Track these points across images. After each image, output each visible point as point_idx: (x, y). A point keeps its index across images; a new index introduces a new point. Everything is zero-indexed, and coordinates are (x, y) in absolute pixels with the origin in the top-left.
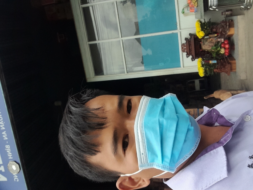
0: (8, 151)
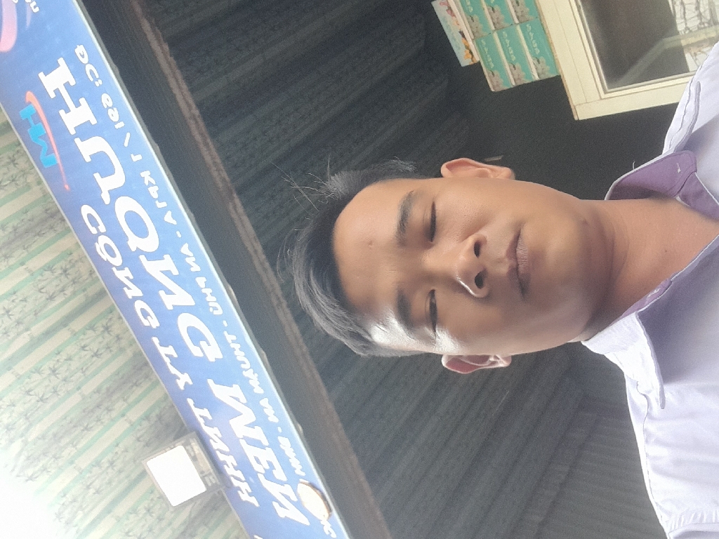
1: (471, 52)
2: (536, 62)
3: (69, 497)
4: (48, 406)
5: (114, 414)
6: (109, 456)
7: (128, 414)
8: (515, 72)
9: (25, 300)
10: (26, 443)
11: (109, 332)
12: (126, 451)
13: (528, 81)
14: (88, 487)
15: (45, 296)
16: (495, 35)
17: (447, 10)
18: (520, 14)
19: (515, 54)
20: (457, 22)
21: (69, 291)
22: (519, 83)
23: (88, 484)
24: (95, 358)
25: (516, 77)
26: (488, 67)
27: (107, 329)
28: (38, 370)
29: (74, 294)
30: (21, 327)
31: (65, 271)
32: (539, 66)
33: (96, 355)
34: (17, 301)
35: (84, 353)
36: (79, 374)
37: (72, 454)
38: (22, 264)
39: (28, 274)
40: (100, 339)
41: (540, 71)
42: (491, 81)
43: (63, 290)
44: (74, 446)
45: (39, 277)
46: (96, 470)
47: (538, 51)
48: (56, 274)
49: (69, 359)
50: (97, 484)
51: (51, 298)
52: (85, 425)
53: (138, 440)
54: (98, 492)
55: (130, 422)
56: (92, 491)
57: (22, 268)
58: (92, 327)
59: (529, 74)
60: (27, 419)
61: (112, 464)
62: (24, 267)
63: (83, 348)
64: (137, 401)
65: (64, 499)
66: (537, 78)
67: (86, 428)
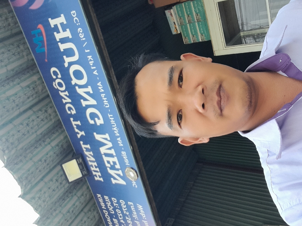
0: (124, 158)
1: (177, 30)
2: (201, 35)
3: (31, 171)
4: (25, 137)
5: (46, 143)
6: (45, 158)
7: (51, 144)
8: (193, 38)
9: (20, 97)
10: (17, 150)
11: (47, 112)
12: (50, 157)
13: (197, 42)
14: (37, 169)
15: (27, 97)
16: (188, 25)
17: (170, 14)
18: (198, 19)
19: (194, 32)
20: (173, 19)
21: (34, 96)
22: (194, 42)
23: (37, 167)
24: (42, 122)
25: (194, 40)
26: (184, 35)
27: (46, 111)
28: (22, 124)
29: (36, 97)
30: (18, 107)
31: (34, 88)
32: (202, 37)
33: (42, 120)
34: (17, 97)
35: (38, 119)
36: (37, 126)
37: (31, 156)
38: (19, 84)
39: (20, 88)
40: (44, 115)
41: (202, 39)
42: (185, 40)
43: (32, 96)
44: (32, 153)
45: (25, 90)
46: (40, 163)
47: (202, 32)
48: (31, 89)
49: (33, 121)
50: (40, 168)
51: (28, 98)
52: (35, 146)
53: (55, 153)
54: (40, 171)
55: (52, 146)
56: (38, 170)
57: (18, 86)
58: (40, 110)
59: (198, 39)
60: (19, 141)
61: (45, 161)
62: (19, 85)
63: (38, 117)
64: (54, 139)
65: (29, 172)
66: (201, 41)
67: (36, 147)
